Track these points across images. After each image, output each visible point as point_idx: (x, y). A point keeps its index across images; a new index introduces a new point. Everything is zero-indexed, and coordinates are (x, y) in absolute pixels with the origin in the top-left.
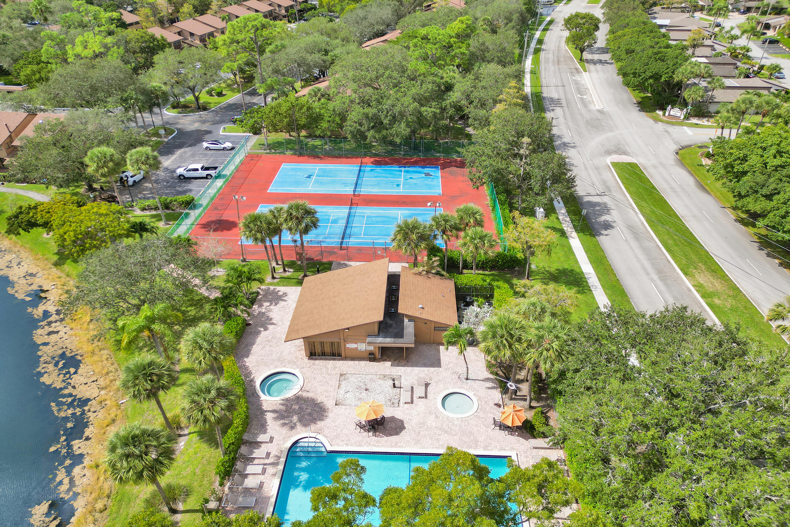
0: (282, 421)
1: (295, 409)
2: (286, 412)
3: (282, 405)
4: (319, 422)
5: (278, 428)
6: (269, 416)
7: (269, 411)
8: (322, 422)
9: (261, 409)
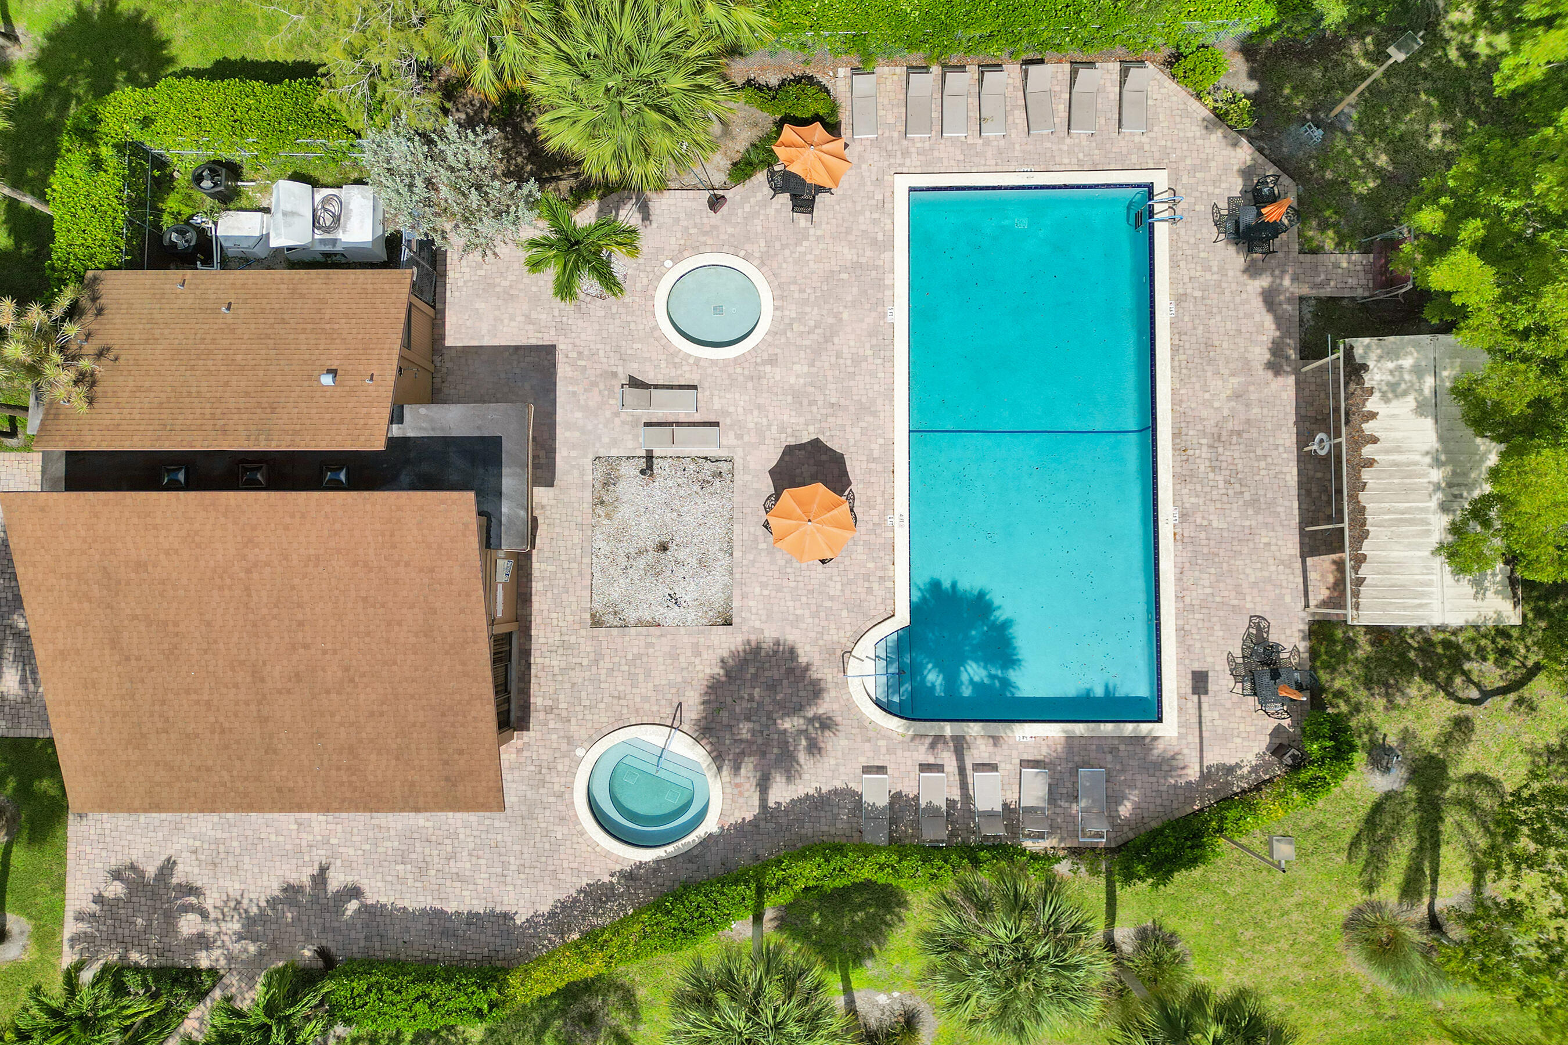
0: (802, 757)
1: (753, 732)
2: (763, 754)
3: (736, 768)
4: (803, 660)
5: (829, 761)
6: (781, 793)
7: (763, 801)
8: (800, 652)
9: (755, 823)
